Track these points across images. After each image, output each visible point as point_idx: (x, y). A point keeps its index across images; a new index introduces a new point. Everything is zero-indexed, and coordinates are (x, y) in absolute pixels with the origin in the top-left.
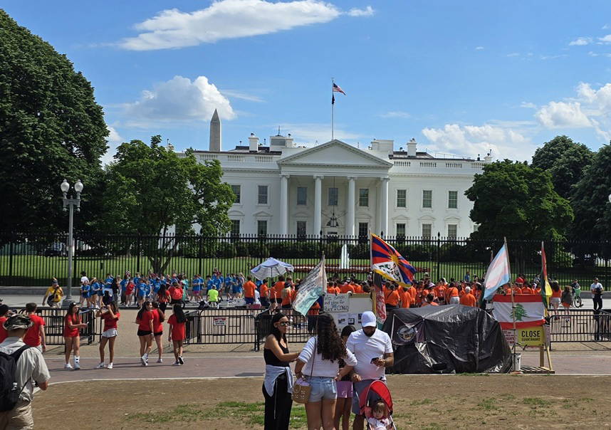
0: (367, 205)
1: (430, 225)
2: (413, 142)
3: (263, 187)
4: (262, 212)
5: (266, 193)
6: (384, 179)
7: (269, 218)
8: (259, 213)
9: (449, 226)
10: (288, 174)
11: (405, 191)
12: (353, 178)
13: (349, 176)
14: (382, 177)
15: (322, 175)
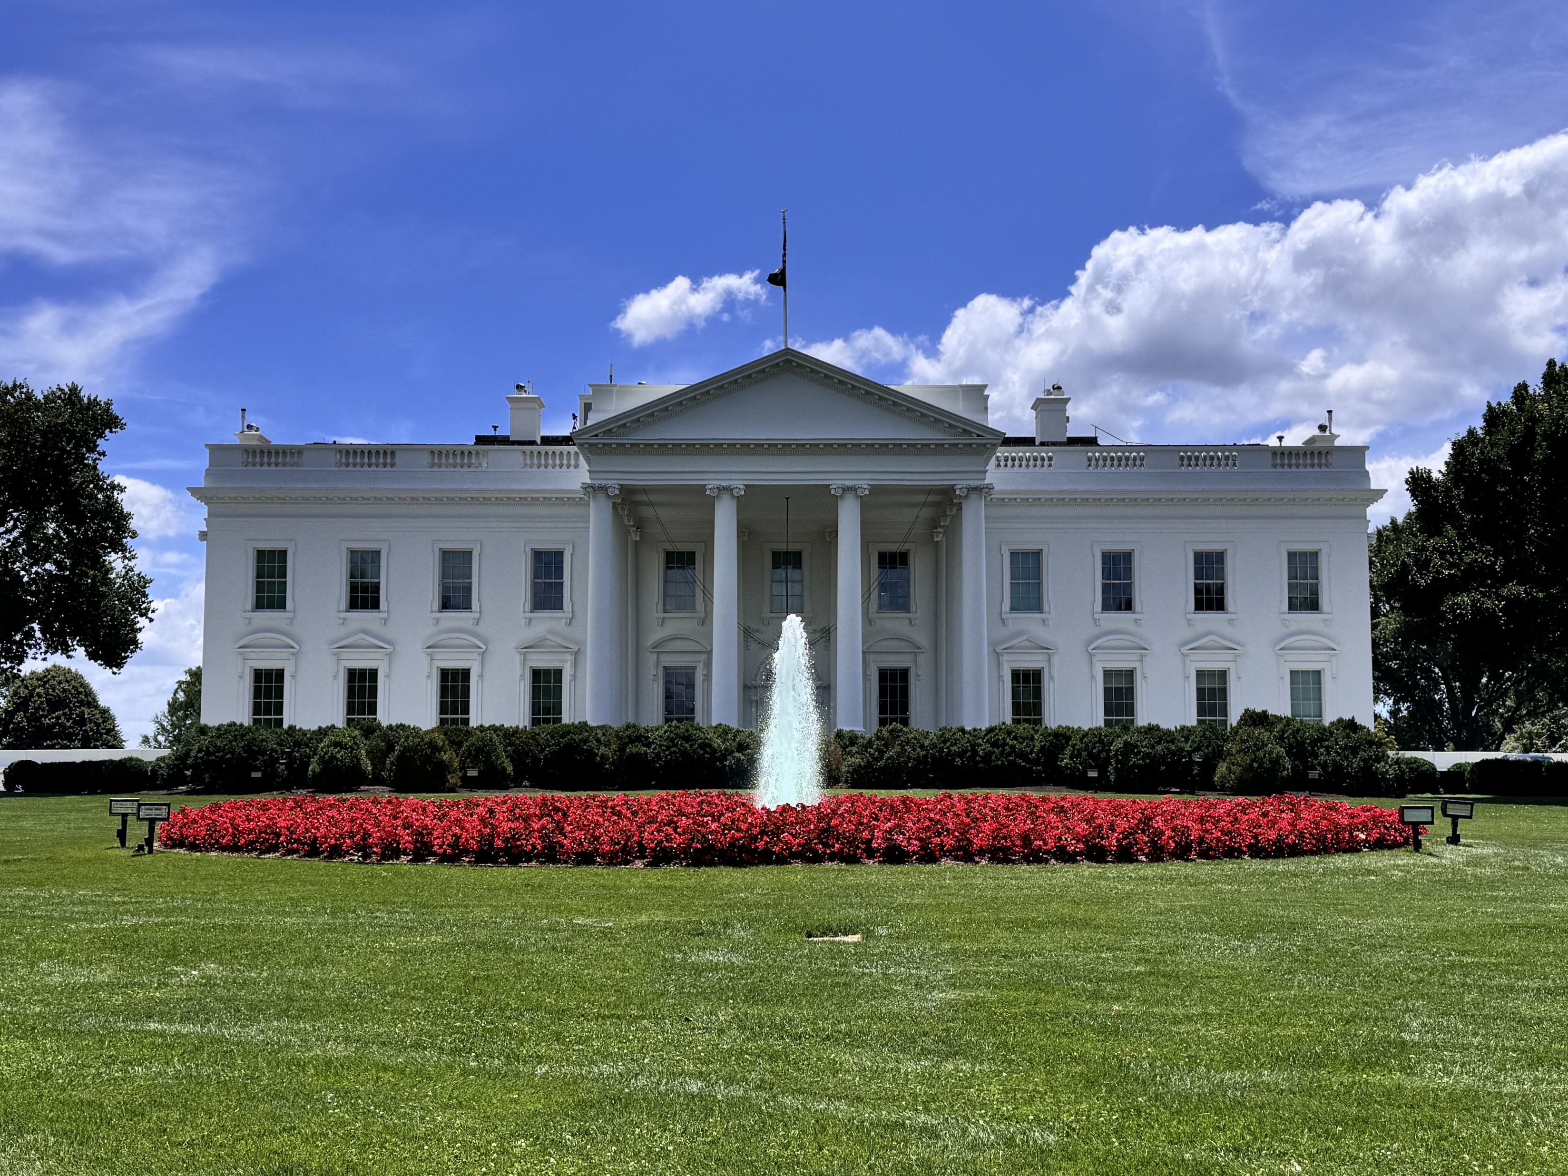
0: (906, 608)
1: (1130, 674)
2: (1056, 396)
3: (548, 553)
4: (544, 640)
5: (559, 573)
6: (971, 489)
7: (570, 658)
8: (536, 644)
9: (1200, 674)
10: (613, 482)
11: (1038, 554)
12: (853, 489)
13: (836, 482)
14: (961, 483)
15: (738, 483)
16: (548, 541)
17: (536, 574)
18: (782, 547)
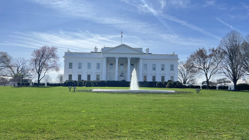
1: (155, 76)
2: (148, 49)
4: (98, 72)
7: (100, 74)
8: (97, 72)
9: (162, 76)
10: (106, 57)
11: (146, 64)
12: (129, 58)
14: (140, 57)
15: (118, 57)
16: (98, 62)
17: (97, 65)
18: (122, 63)
